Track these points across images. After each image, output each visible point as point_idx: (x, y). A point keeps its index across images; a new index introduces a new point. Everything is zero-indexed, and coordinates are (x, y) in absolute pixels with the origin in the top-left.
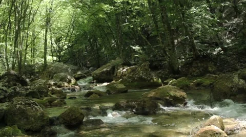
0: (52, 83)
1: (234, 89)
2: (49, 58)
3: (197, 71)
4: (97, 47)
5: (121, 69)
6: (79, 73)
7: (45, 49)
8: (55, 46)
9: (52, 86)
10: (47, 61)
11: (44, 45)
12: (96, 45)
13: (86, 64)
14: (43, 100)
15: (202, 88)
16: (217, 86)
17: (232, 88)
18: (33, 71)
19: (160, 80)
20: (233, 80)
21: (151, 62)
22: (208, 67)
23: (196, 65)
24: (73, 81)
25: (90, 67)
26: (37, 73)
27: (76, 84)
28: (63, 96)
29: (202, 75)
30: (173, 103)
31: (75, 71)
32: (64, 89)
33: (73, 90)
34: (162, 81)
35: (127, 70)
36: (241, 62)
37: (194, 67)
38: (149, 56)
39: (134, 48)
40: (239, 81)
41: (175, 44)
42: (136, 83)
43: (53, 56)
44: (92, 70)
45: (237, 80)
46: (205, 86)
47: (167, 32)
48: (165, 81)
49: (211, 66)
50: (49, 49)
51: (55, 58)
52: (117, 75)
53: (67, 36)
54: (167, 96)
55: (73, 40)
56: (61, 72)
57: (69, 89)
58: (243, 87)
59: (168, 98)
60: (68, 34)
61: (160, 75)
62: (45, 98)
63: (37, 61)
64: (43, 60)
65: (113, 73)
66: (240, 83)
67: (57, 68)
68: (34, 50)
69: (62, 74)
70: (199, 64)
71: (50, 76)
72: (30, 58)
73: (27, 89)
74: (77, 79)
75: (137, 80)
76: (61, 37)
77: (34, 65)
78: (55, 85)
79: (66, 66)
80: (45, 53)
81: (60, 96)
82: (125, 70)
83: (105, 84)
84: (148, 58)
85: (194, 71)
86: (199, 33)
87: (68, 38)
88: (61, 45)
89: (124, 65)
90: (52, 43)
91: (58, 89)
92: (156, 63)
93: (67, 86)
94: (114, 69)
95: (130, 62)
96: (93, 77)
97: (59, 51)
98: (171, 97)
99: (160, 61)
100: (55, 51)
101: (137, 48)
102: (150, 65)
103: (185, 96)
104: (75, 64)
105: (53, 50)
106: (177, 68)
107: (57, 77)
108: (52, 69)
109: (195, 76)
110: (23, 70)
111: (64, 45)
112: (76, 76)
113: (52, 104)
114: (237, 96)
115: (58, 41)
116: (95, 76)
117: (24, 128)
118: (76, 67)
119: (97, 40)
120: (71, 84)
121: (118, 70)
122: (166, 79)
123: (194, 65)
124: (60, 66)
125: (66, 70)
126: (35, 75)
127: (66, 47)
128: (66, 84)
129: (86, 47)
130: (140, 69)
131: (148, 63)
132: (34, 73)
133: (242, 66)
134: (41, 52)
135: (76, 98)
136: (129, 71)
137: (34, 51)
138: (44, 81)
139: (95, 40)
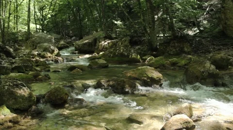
0: (36, 53)
1: (205, 73)
2: (32, 26)
3: (174, 50)
4: (80, 17)
5: (103, 42)
6: (62, 42)
7: (29, 17)
8: (38, 14)
9: (35, 56)
10: (31, 29)
11: (27, 13)
12: (80, 15)
13: (68, 33)
14: (28, 74)
15: (177, 68)
16: (190, 69)
17: (203, 72)
18: (16, 39)
19: (139, 57)
20: (205, 65)
21: (132, 37)
22: (184, 47)
23: (173, 45)
24: (56, 51)
25: (72, 37)
26: (20, 41)
27: (58, 55)
28: (47, 69)
29: (178, 54)
30: (149, 83)
31: (57, 40)
32: (47, 60)
33: (56, 61)
34: (141, 57)
35: (108, 43)
36: (214, 45)
37: (171, 47)
38: (130, 31)
39: (116, 22)
40: (211, 66)
41: (156, 19)
42: (116, 58)
43: (36, 24)
44: (74, 40)
45: (209, 65)
46: (180, 66)
47: (149, 10)
48: (144, 58)
49: (187, 47)
50: (32, 17)
51: (38, 26)
52: (98, 48)
53: (51, 5)
54: (145, 77)
55: (57, 9)
56: (45, 42)
57: (52, 60)
58: (213, 72)
59: (145, 78)
60: (52, 3)
61: (139, 51)
62: (31, 73)
63: (20, 28)
64: (27, 28)
65: (95, 45)
66: (211, 69)
67: (41, 38)
68: (17, 17)
69: (46, 44)
70: (176, 44)
71: (33, 45)
72: (13, 25)
73: (13, 63)
74: (60, 49)
75: (117, 56)
76: (45, 6)
77: (17, 32)
78: (39, 55)
79: (49, 36)
80: (29, 21)
81: (44, 69)
82: (106, 43)
83: (87, 56)
84: (128, 34)
85: (171, 50)
86: (178, 13)
87: (52, 7)
88: (44, 13)
89: (106, 38)
90: (35, 12)
91: (42, 60)
92: (137, 39)
93: (50, 57)
94: (96, 41)
95: (112, 35)
96: (75, 48)
97: (42, 20)
98: (148, 78)
99: (140, 37)
100: (38, 19)
101: (119, 23)
102: (130, 40)
103: (162, 78)
104: (58, 33)
105: (36, 18)
106: (155, 46)
107: (40, 47)
108: (36, 39)
109: (171, 55)
110: (7, 38)
111: (48, 14)
112: (59, 46)
113: (37, 78)
114: (207, 80)
115: (42, 9)
116: (77, 46)
117: (13, 107)
118: (59, 36)
119: (80, 10)
120: (54, 54)
121: (100, 42)
122: (145, 55)
123: (172, 44)
124: (43, 36)
125: (49, 41)
126: (18, 43)
127: (49, 16)
128: (49, 55)
129: (69, 16)
130: (120, 44)
131: (129, 38)
132: (17, 41)
133: (214, 48)
134: (24, 19)
135: (59, 71)
136: (110, 44)
137: (17, 19)
138: (28, 51)
139: (78, 10)
